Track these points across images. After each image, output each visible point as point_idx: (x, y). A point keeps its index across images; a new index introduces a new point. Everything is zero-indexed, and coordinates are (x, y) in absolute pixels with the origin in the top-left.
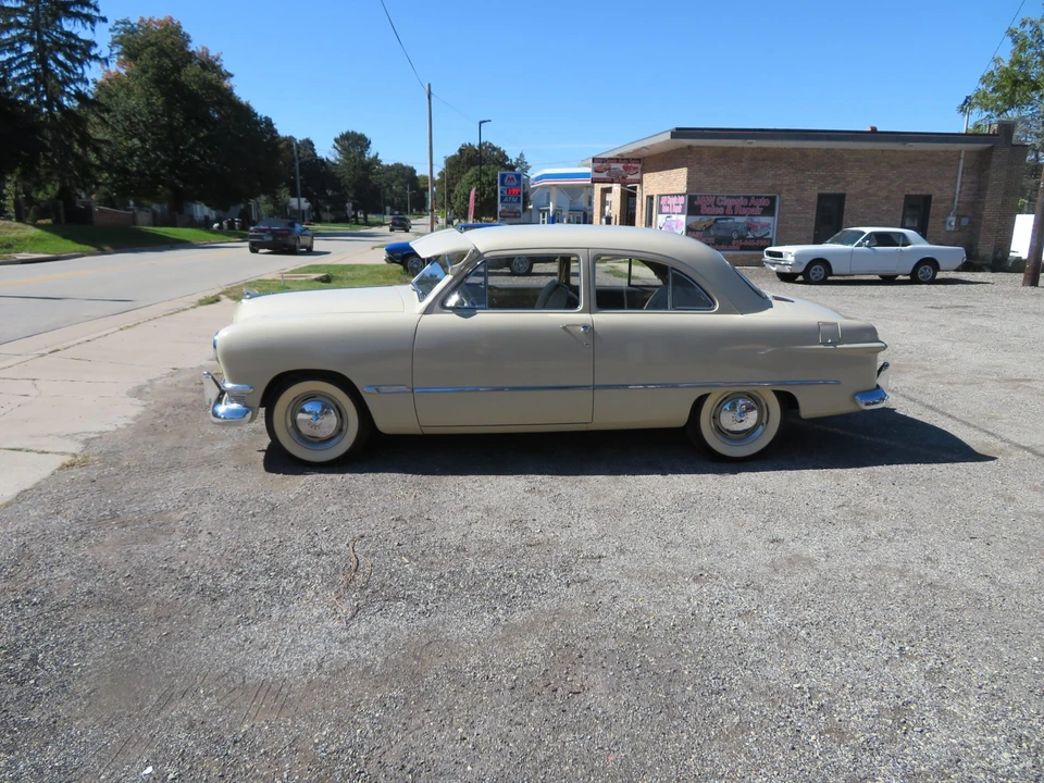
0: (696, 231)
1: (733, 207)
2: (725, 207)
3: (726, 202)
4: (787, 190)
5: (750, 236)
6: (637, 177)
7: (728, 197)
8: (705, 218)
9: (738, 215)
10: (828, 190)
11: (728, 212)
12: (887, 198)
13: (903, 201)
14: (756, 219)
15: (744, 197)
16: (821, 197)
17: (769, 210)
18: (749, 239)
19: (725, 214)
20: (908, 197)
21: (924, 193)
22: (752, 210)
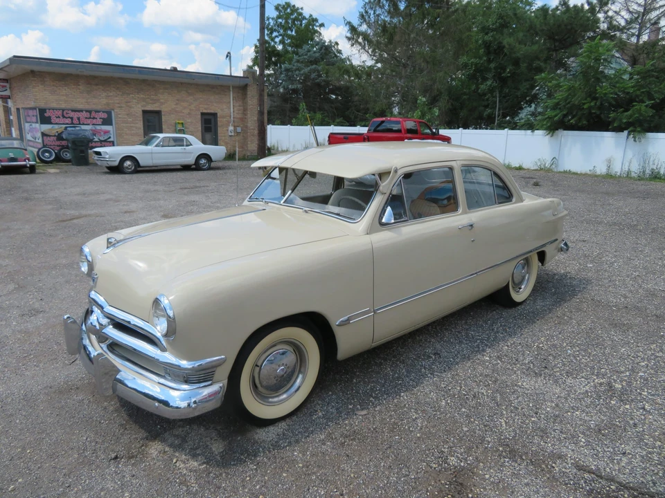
0: (50, 136)
1: (79, 119)
2: (72, 118)
3: (72, 114)
4: (119, 107)
5: (96, 139)
6: (7, 93)
7: (73, 111)
8: (56, 126)
9: (83, 124)
10: (149, 108)
11: (74, 122)
12: (189, 114)
13: (200, 116)
14: (98, 127)
15: (87, 111)
16: (145, 112)
17: (108, 121)
18: (96, 142)
19: (72, 123)
20: (203, 114)
21: (213, 112)
22: (94, 121)
